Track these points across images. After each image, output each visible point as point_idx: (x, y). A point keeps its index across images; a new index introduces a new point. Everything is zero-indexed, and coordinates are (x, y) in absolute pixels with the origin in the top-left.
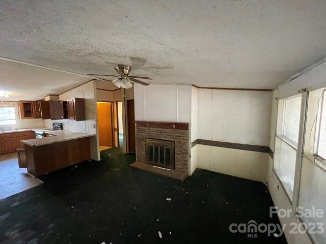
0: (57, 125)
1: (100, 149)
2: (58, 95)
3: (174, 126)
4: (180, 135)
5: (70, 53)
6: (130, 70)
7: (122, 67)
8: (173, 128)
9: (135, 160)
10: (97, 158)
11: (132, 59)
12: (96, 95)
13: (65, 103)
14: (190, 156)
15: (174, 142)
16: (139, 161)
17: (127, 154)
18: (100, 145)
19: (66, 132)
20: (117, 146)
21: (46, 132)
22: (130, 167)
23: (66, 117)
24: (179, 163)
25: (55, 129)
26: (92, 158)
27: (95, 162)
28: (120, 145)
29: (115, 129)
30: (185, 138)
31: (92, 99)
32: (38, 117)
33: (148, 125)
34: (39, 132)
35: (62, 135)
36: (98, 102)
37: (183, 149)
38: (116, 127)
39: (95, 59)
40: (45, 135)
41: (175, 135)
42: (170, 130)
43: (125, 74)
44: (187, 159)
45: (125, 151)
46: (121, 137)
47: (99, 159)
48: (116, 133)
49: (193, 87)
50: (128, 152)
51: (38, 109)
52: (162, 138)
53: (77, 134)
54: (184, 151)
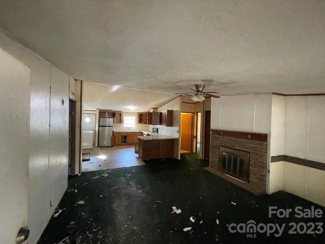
0: (154, 129)
1: (181, 151)
2: (157, 108)
3: (249, 136)
4: (257, 146)
5: (167, 83)
6: (203, 88)
7: (197, 86)
8: (248, 138)
9: (209, 165)
10: (178, 157)
11: (203, 81)
12: (181, 107)
13: (161, 113)
14: (269, 171)
15: (250, 153)
16: (211, 167)
17: (203, 160)
18: (182, 148)
19: (159, 135)
20: (194, 152)
21: (149, 133)
22: (203, 169)
23: (161, 124)
24: (253, 176)
25: (154, 132)
26: (175, 156)
27: (176, 160)
28: (197, 152)
29: (194, 136)
30: (262, 150)
31: (178, 111)
32: (146, 123)
33: (222, 134)
34: (145, 133)
35: (157, 136)
36: (182, 113)
37: (259, 162)
38: (195, 135)
39: (180, 84)
40: (148, 135)
41: (251, 145)
42: (244, 140)
43: (200, 91)
44: (264, 174)
45: (201, 156)
46: (199, 145)
47: (179, 158)
48: (195, 140)
49: (274, 96)
50: (204, 158)
51: (146, 117)
52: (235, 148)
53: (166, 136)
54: (260, 164)
